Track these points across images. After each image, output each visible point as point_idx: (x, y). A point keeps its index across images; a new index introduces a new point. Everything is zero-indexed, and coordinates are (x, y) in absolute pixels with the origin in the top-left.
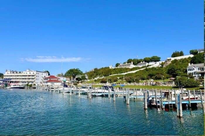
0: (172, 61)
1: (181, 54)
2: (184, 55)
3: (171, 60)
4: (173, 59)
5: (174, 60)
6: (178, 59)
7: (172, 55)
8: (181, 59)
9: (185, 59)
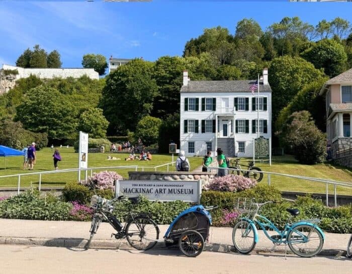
0: (20, 82)
1: (52, 61)
2: (62, 66)
3: (18, 77)
4: (24, 73)
5: (28, 80)
6: (42, 77)
7: (21, 58)
8: (56, 80)
9: (70, 79)
